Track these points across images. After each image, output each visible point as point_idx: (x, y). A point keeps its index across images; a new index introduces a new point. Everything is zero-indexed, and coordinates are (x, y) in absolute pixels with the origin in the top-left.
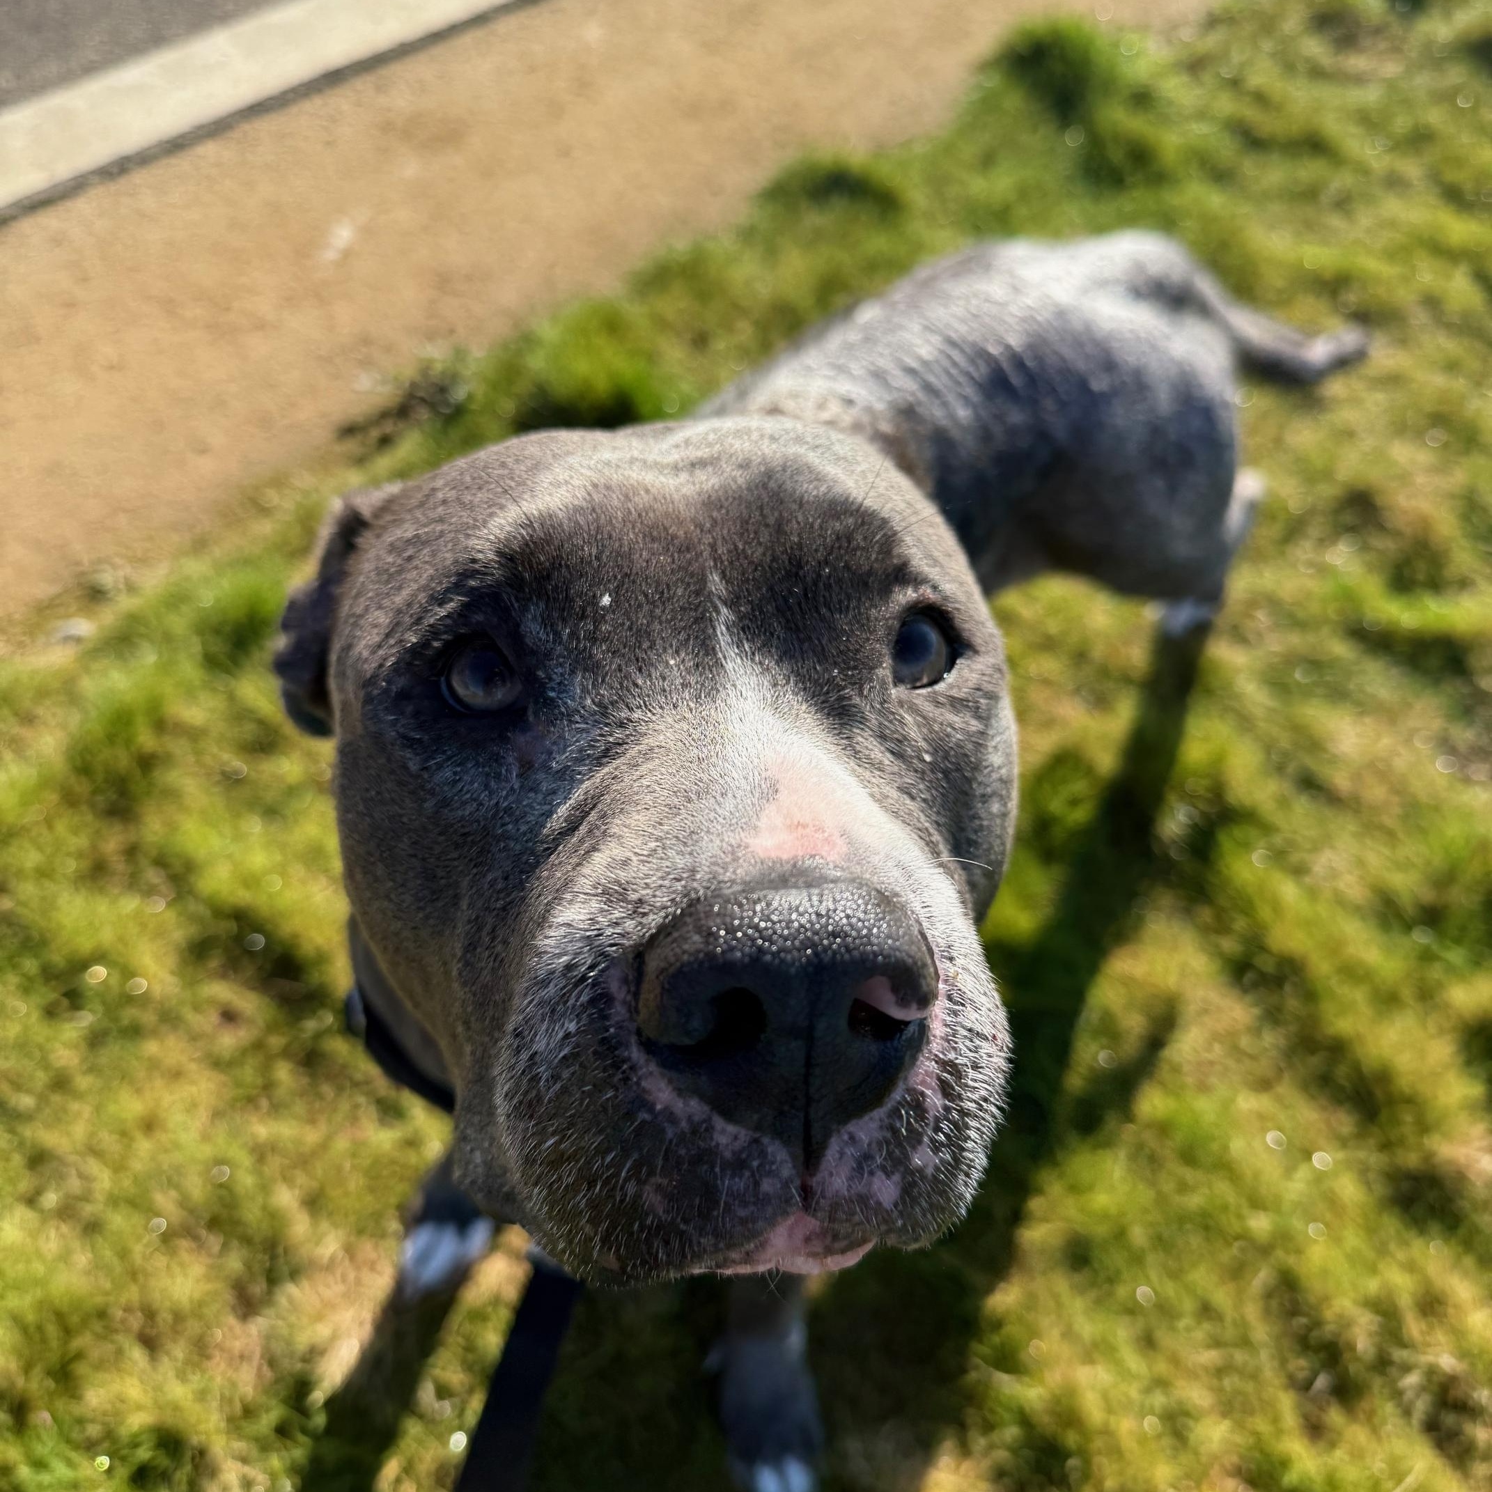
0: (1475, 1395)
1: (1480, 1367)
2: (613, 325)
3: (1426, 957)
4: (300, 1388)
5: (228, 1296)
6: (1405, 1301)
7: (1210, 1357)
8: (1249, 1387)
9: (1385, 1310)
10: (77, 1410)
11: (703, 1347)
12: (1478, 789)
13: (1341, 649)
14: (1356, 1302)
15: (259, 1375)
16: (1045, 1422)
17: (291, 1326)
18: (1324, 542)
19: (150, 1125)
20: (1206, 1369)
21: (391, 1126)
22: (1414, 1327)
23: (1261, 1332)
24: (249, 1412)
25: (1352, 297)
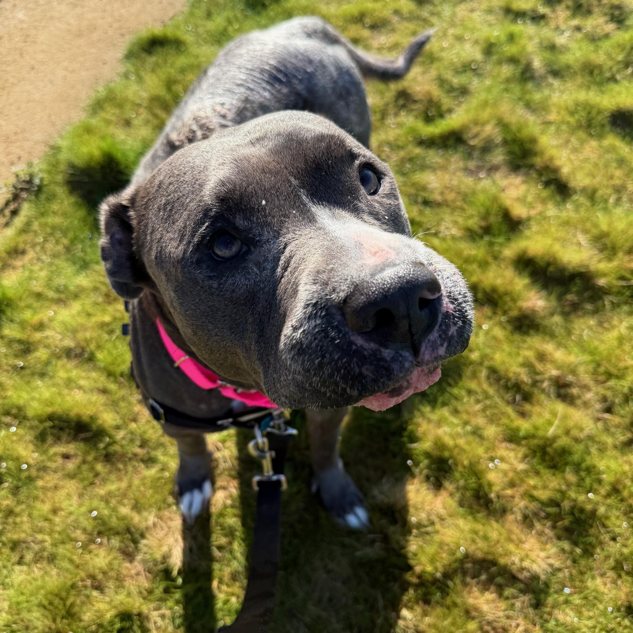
0: (567, 379)
1: (565, 369)
2: (88, 130)
3: (491, 244)
4: (167, 573)
5: (120, 556)
6: (533, 360)
7: (478, 407)
8: (496, 411)
9: (527, 365)
10: (82, 624)
11: (309, 485)
12: (484, 181)
13: (418, 151)
14: (517, 367)
15: (146, 577)
16: (435, 453)
17: (151, 554)
18: (396, 115)
19: (55, 511)
20: (479, 411)
21: (152, 467)
22: (539, 367)
23: (491, 391)
24: (150, 592)
25: (368, 21)
